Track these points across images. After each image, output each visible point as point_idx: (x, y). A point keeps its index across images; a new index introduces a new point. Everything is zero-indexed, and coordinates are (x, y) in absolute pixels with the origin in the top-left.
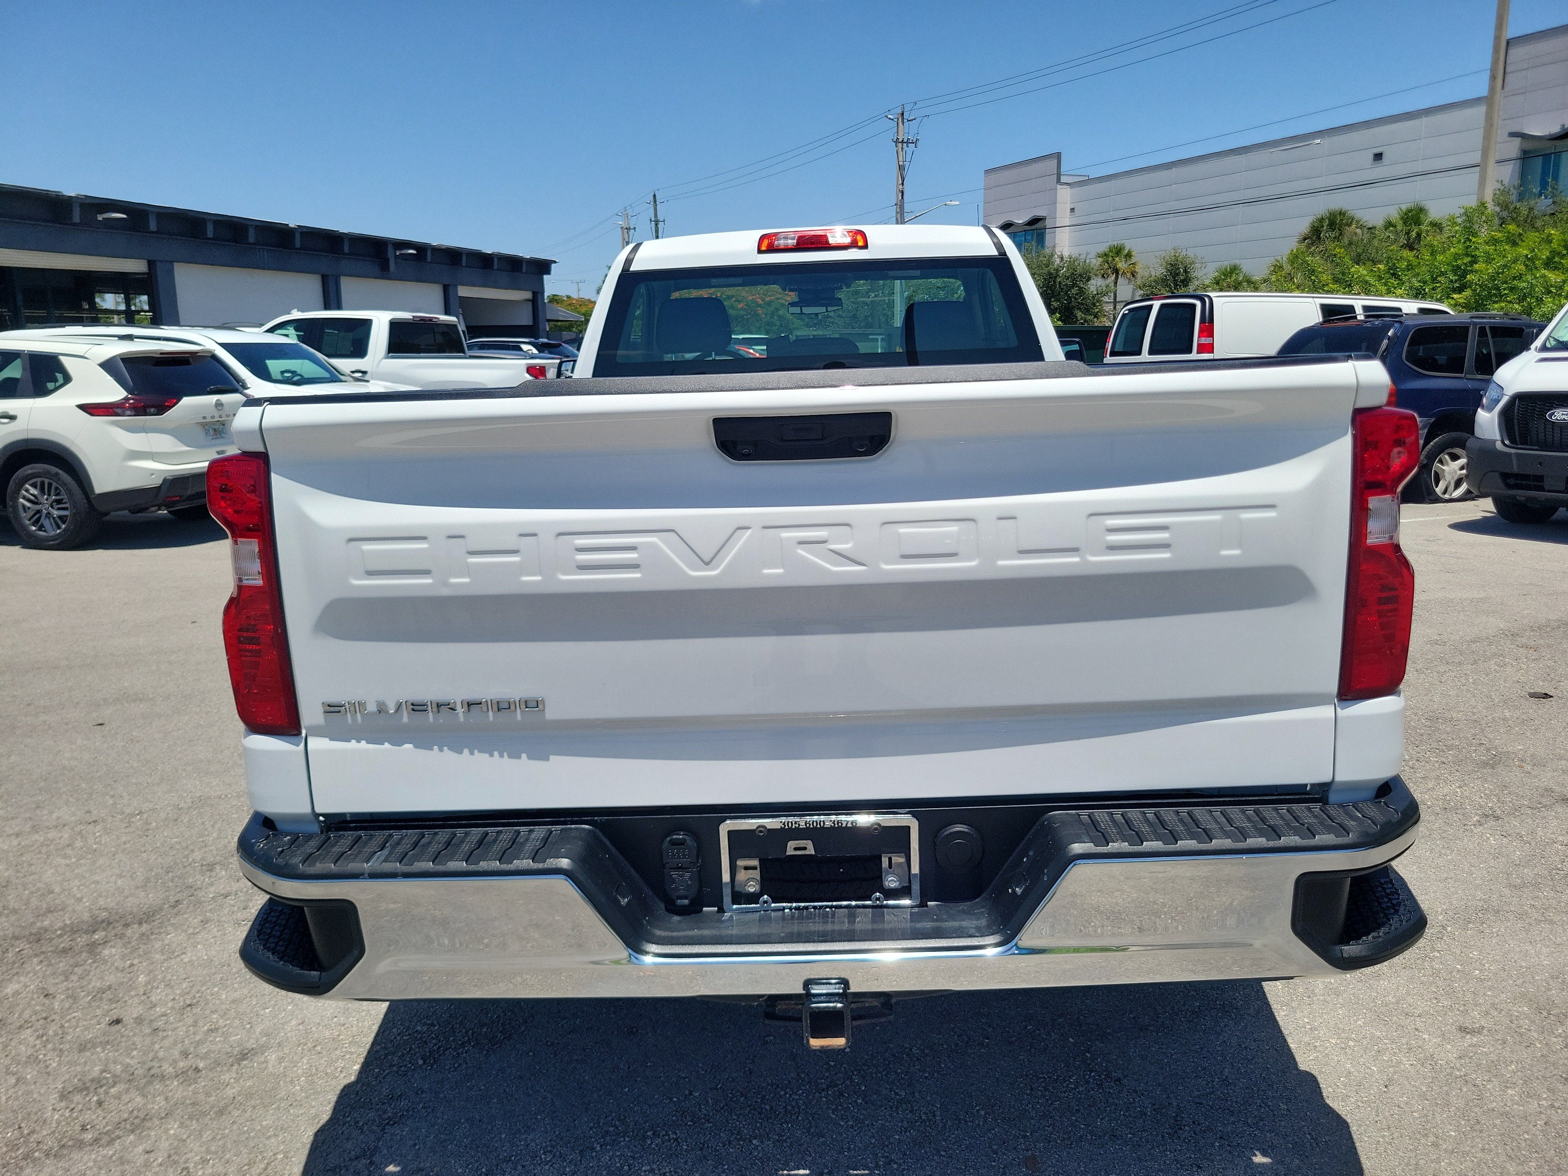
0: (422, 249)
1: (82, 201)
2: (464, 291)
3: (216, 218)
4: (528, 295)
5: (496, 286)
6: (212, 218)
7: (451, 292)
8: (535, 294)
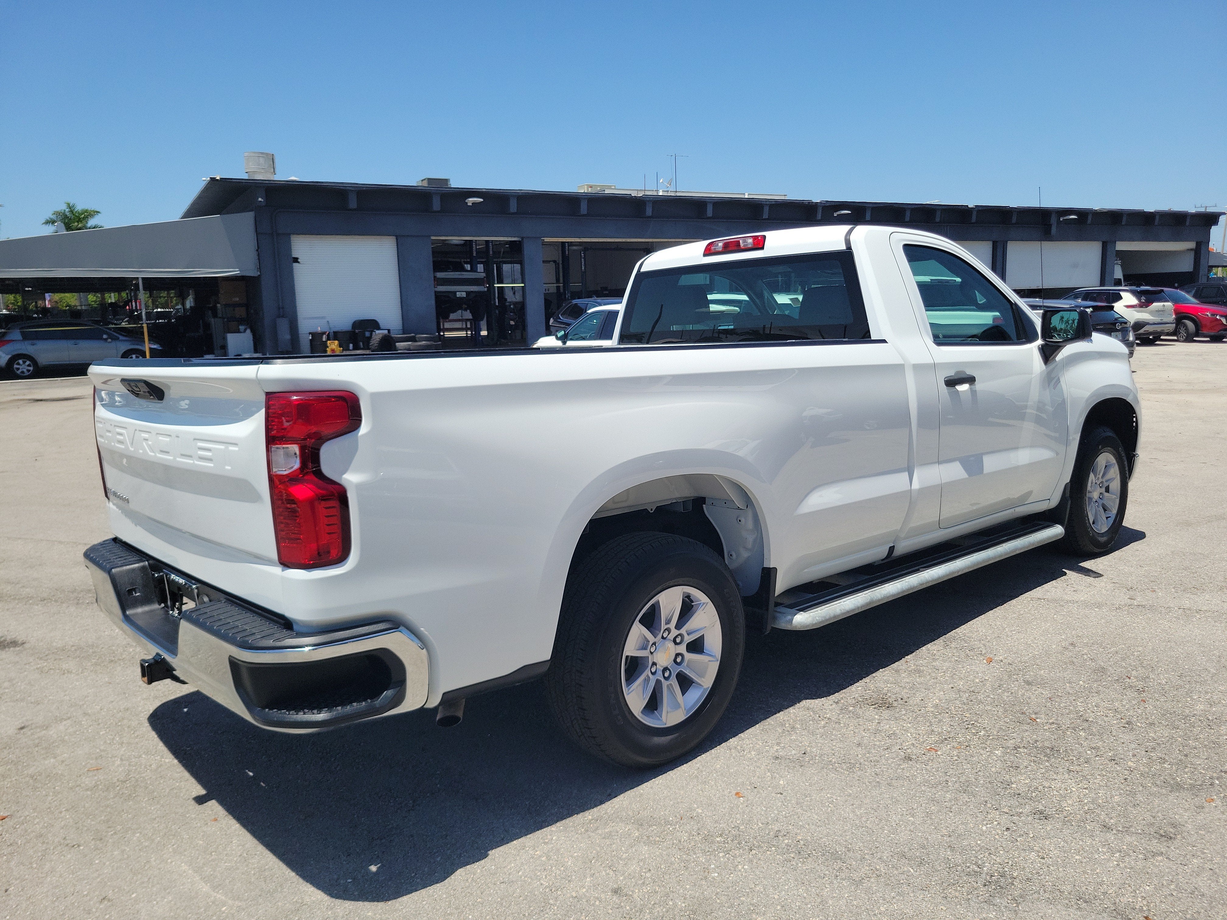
0: (1083, 215)
1: (823, 205)
2: (1122, 246)
3: (913, 207)
4: (1192, 245)
5: (1157, 239)
6: (909, 207)
7: (1108, 247)
8: (1199, 244)
